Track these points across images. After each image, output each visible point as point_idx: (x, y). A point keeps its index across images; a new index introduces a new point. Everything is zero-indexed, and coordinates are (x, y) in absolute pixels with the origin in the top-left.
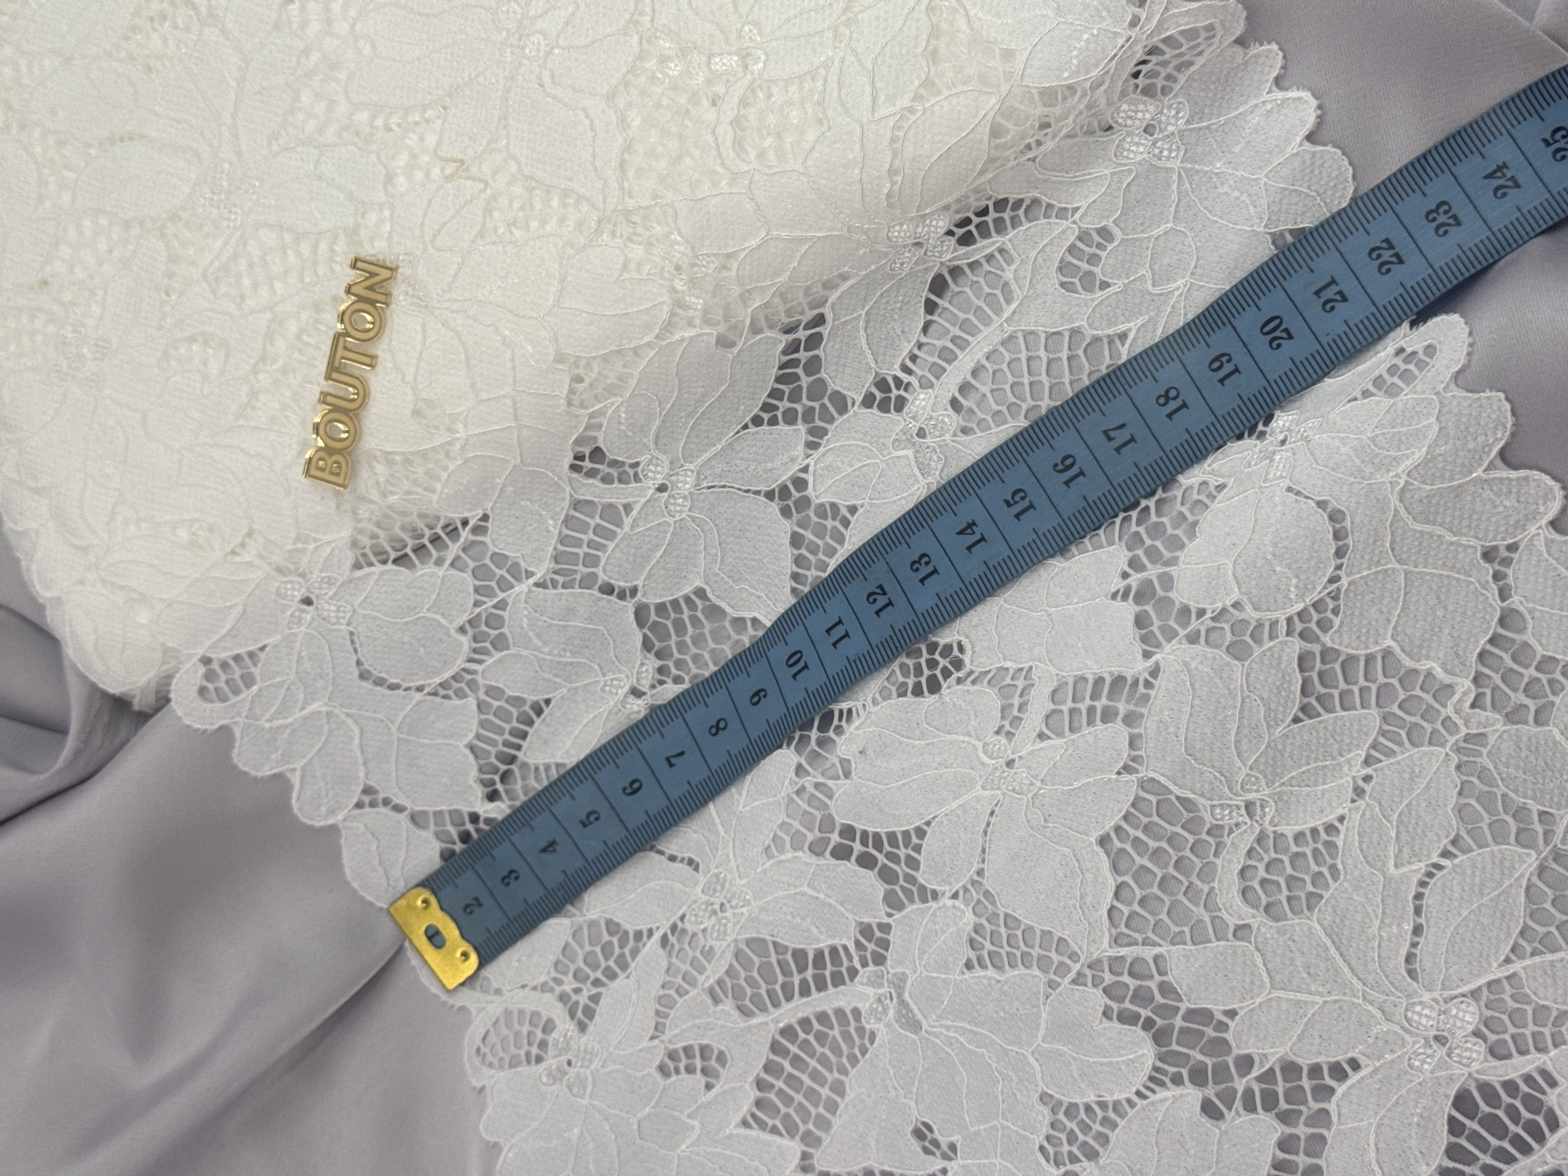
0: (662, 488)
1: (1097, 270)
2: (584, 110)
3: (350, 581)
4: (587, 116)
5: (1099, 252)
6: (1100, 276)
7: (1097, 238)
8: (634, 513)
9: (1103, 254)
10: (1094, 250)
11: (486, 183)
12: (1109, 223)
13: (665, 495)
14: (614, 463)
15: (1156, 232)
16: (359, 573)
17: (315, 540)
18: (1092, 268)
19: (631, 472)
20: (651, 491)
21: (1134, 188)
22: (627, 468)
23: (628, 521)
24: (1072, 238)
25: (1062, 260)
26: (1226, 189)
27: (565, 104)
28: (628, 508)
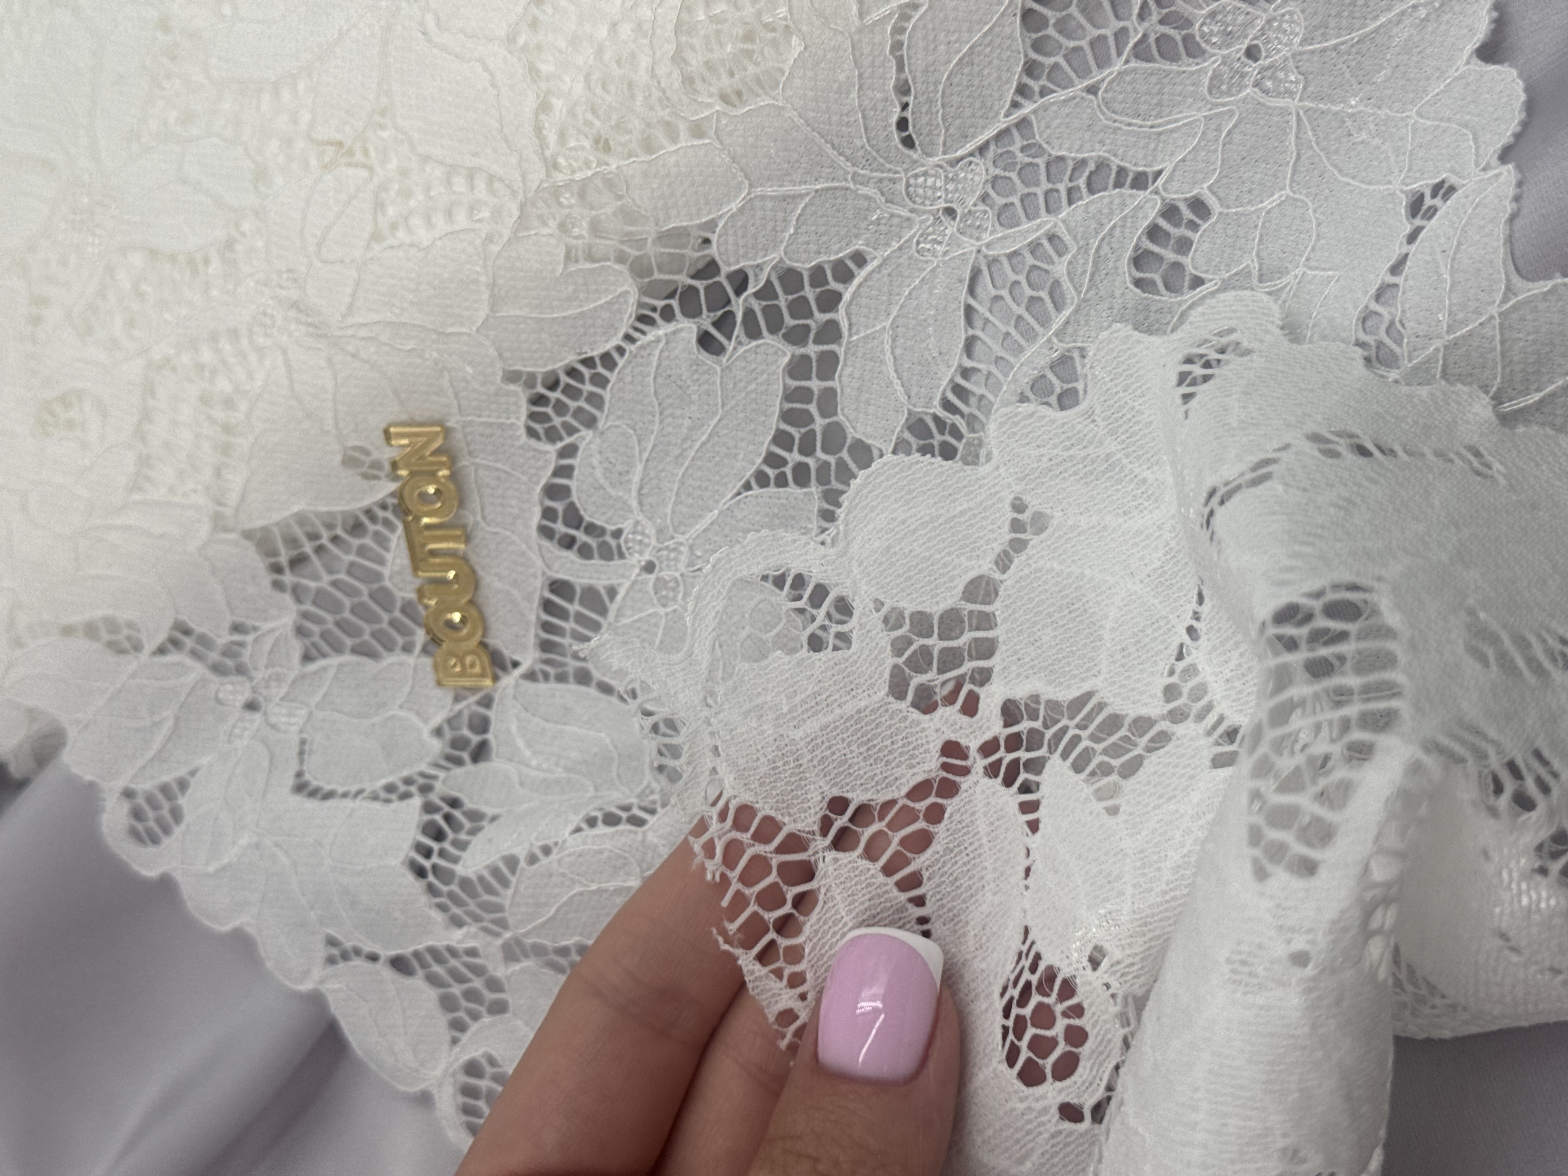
0: (649, 567)
1: (1187, 261)
2: (481, 61)
3: (303, 677)
4: (486, 69)
5: (1189, 233)
6: (1190, 269)
7: (1187, 214)
8: (619, 598)
9: (1196, 237)
10: (1183, 231)
11: (370, 169)
12: (1203, 190)
13: (652, 577)
14: (591, 529)
15: (1267, 204)
16: (312, 667)
17: (255, 629)
18: (1181, 259)
19: (613, 543)
20: (637, 571)
21: (1237, 137)
22: (608, 538)
23: (613, 608)
24: (1152, 215)
25: (1137, 248)
26: (1364, 136)
27: (456, 56)
28: (612, 592)
